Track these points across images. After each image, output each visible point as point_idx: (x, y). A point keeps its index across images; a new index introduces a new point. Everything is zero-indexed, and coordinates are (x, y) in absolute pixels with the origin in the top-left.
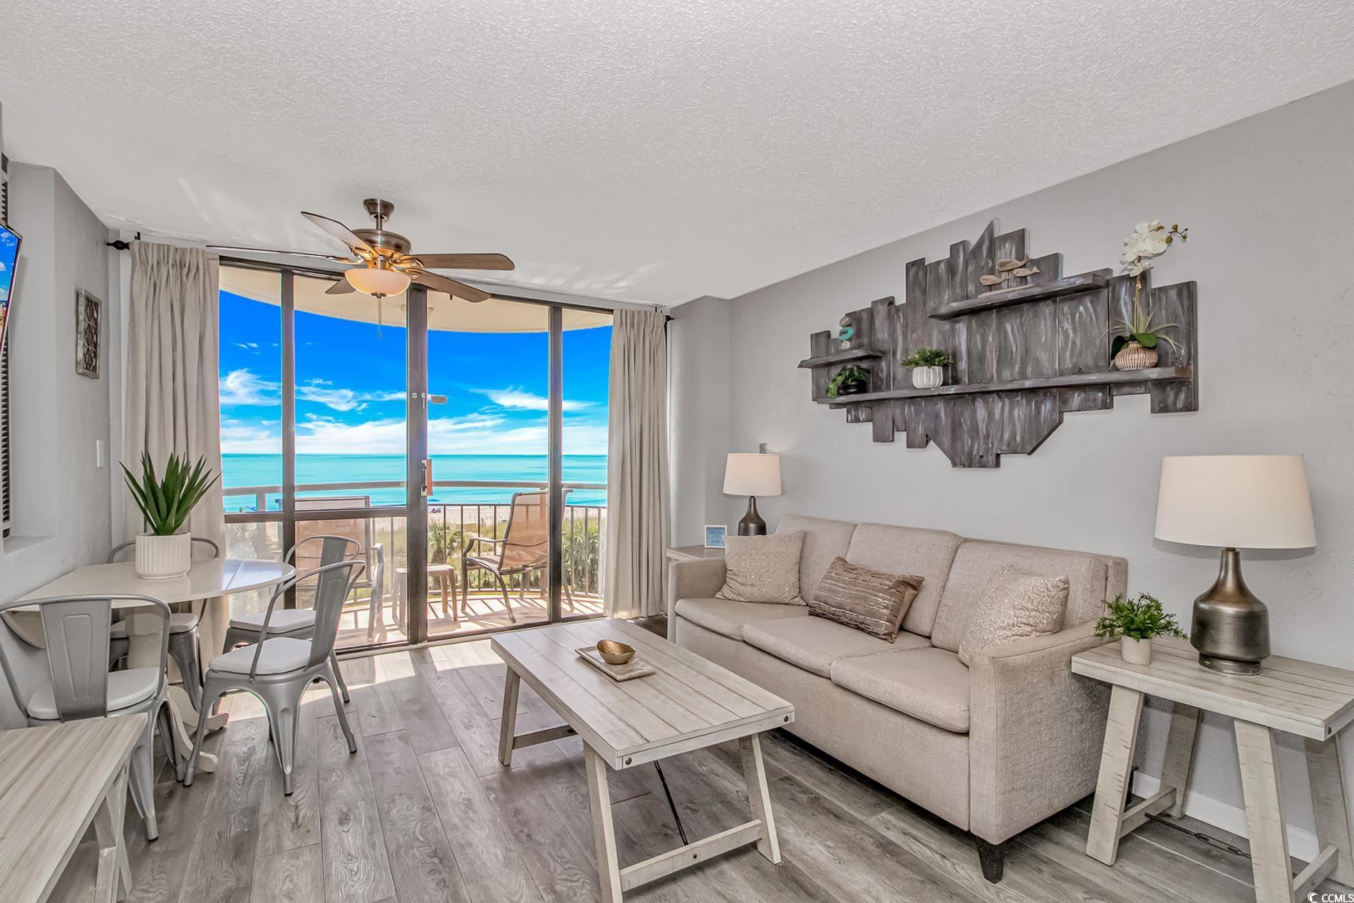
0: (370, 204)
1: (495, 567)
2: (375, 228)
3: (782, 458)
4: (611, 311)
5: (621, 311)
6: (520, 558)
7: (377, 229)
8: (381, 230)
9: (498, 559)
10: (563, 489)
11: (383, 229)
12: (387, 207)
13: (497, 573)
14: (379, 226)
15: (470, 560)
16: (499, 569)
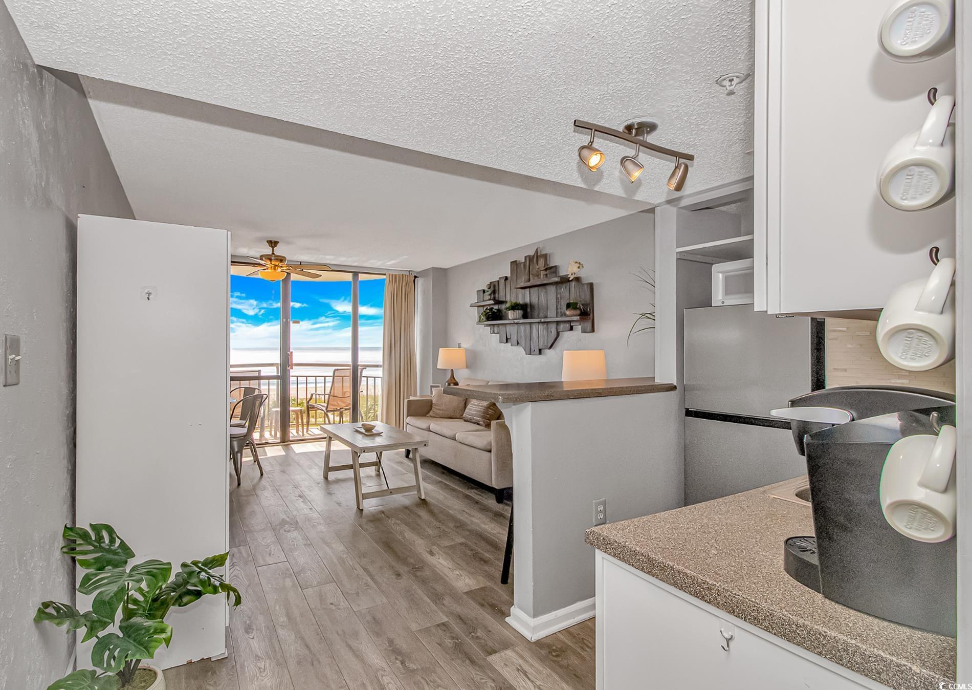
0: (269, 242)
1: (324, 409)
3: (466, 350)
5: (390, 275)
6: (338, 405)
9: (326, 405)
10: (359, 367)
13: (326, 411)
15: (311, 405)
16: (326, 409)
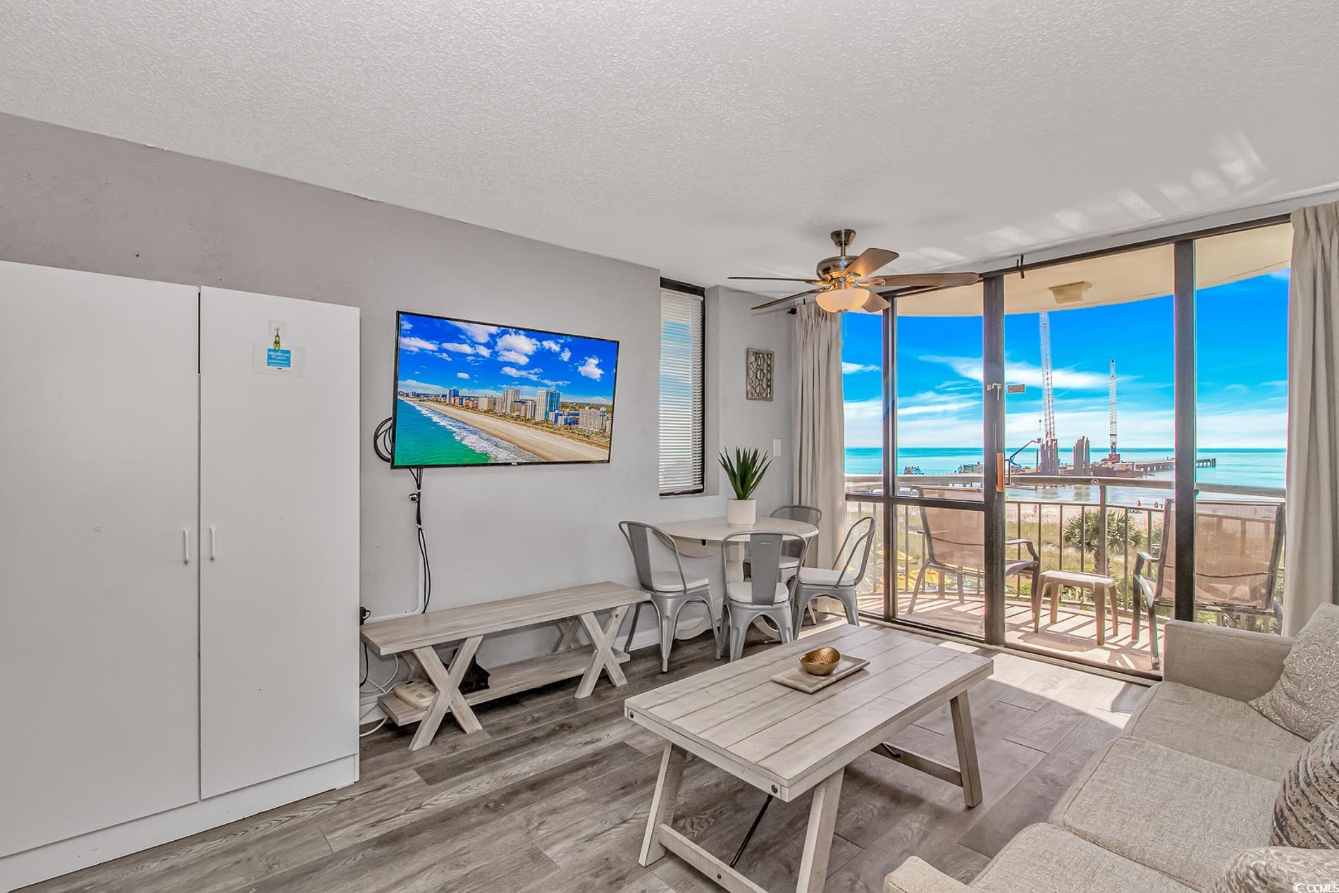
0: (836, 235)
2: (840, 255)
4: (1285, 218)
7: (842, 255)
8: (845, 255)
11: (846, 255)
12: (849, 233)
14: (843, 253)
